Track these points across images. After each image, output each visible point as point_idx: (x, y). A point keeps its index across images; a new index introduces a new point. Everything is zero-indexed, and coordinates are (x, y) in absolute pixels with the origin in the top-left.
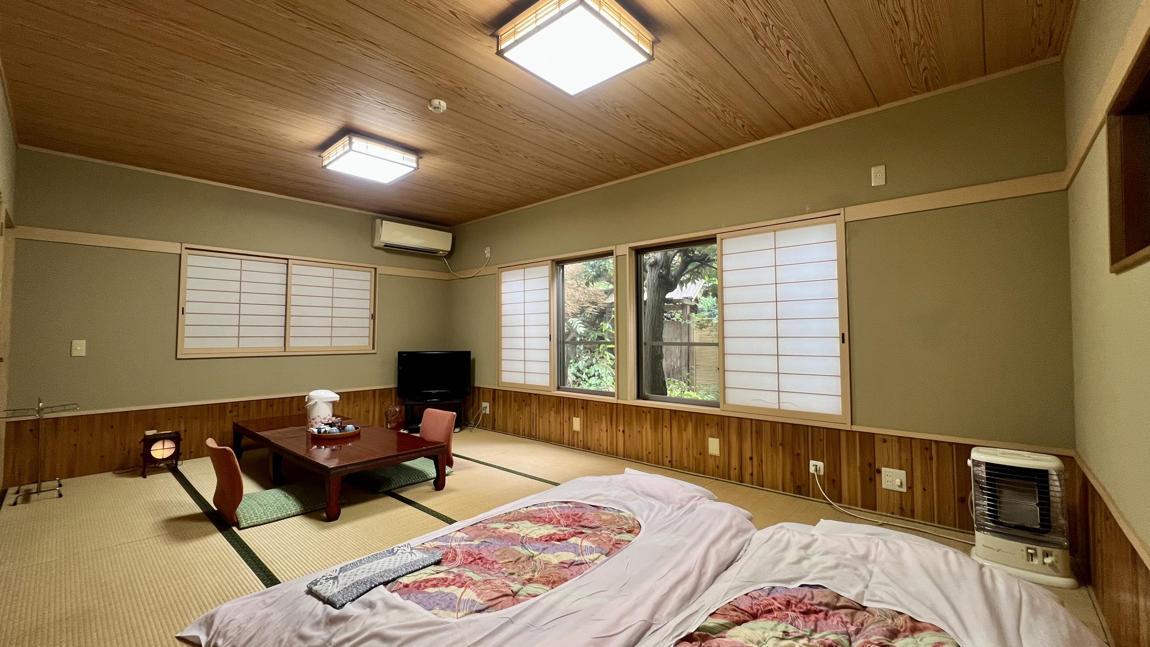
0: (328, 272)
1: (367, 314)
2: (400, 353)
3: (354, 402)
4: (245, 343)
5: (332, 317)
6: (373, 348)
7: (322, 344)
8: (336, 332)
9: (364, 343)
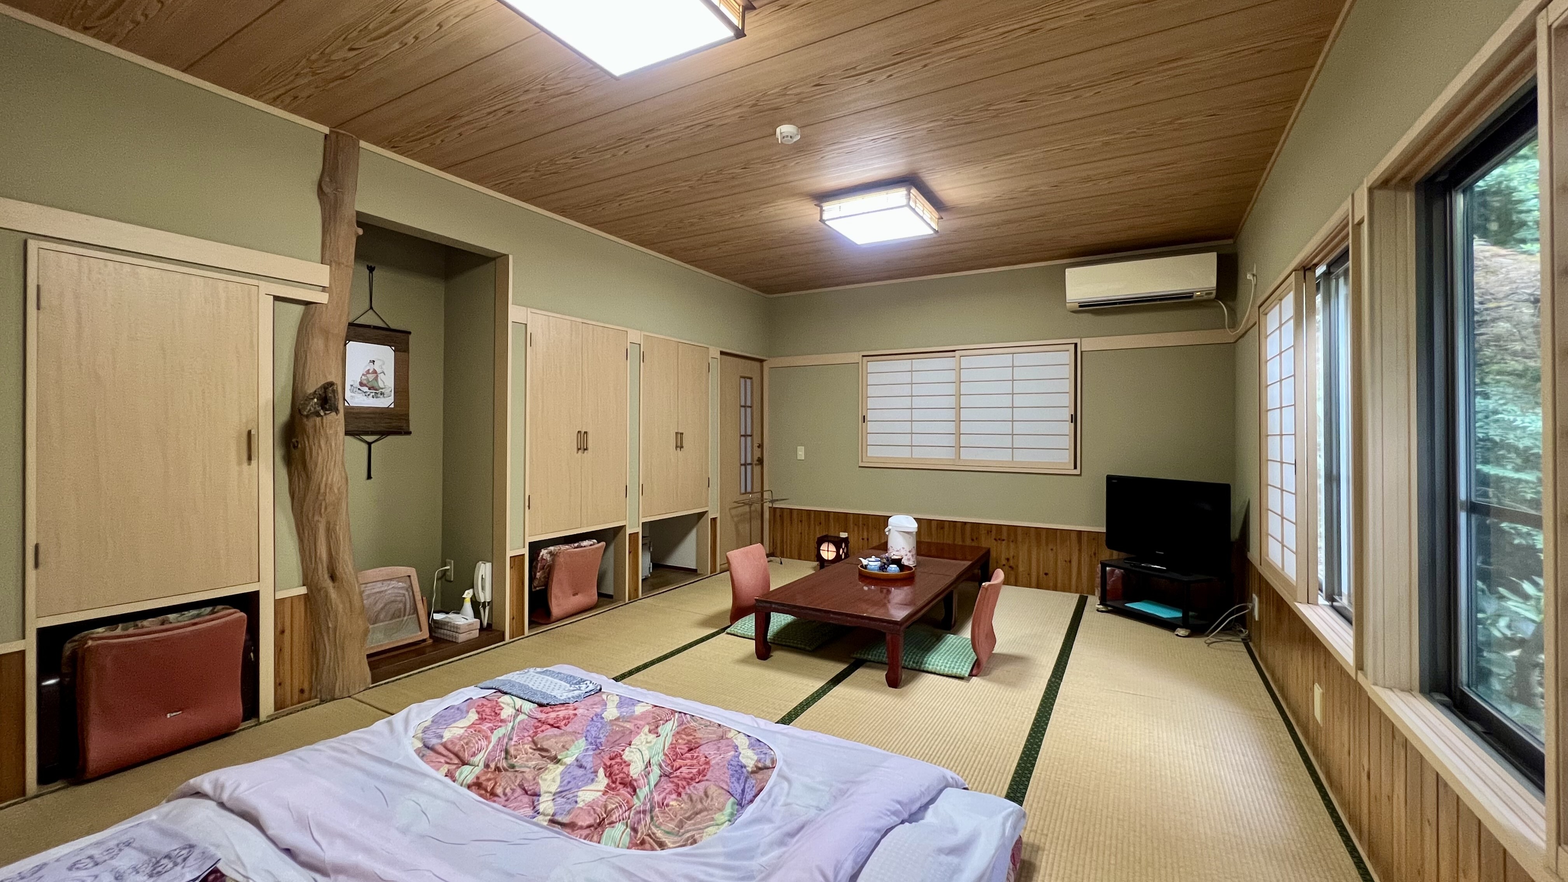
0: (1007, 360)
1: (1067, 414)
2: (1110, 478)
3: (1047, 545)
4: (919, 453)
5: (1013, 421)
6: (1075, 468)
7: (999, 458)
8: (1019, 442)
9: (1063, 459)
